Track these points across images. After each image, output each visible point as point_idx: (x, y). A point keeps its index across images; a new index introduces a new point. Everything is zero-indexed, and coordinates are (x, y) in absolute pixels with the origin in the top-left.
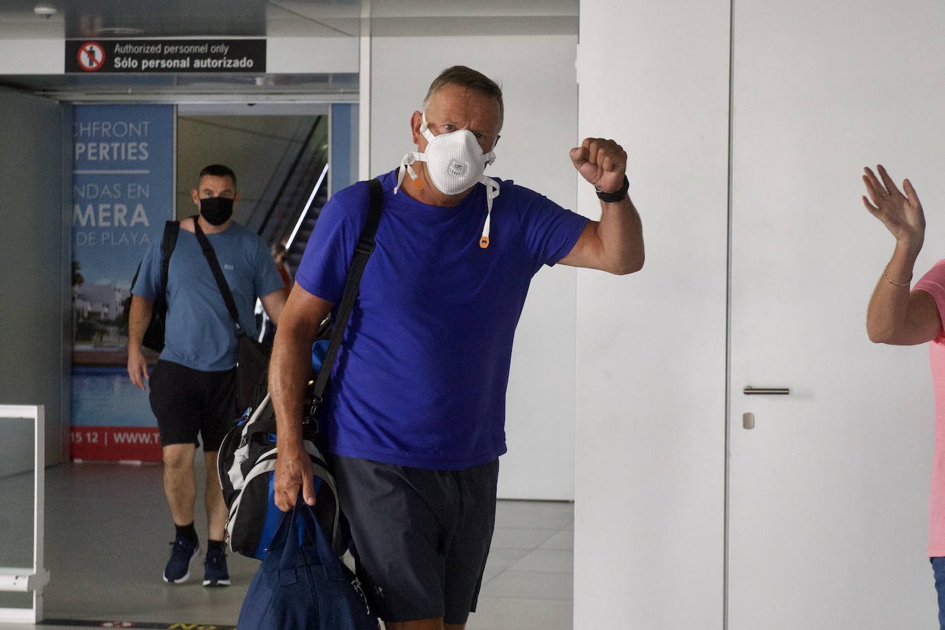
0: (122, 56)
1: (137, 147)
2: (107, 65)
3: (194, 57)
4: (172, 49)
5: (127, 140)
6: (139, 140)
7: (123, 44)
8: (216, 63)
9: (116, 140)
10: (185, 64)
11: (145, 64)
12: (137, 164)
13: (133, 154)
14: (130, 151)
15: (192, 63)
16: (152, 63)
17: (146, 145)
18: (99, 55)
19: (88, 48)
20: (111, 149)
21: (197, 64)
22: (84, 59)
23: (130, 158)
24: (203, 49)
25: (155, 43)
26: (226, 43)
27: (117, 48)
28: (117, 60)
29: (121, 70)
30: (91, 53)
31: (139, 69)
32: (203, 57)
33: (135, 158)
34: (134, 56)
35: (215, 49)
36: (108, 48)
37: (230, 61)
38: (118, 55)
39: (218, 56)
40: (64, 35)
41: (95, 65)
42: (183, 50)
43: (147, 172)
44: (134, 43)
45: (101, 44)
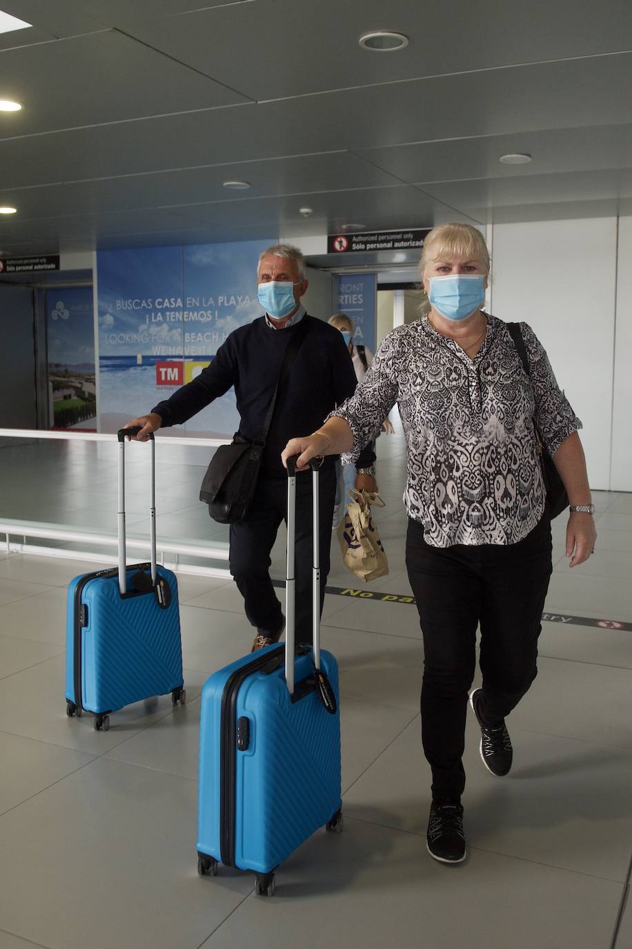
0: (357, 243)
1: (357, 297)
2: (349, 248)
3: (395, 241)
4: (383, 238)
5: (352, 293)
6: (356, 292)
7: (357, 236)
8: (406, 244)
9: (347, 294)
10: (390, 245)
11: (369, 246)
12: (357, 306)
13: (355, 301)
14: (354, 299)
15: (393, 244)
16: (372, 246)
17: (361, 295)
18: (345, 243)
19: (339, 240)
20: (345, 298)
21: (396, 245)
22: (337, 245)
23: (354, 303)
24: (399, 237)
25: (374, 235)
26: (412, 232)
27: (354, 239)
28: (354, 245)
29: (356, 250)
30: (341, 242)
31: (365, 249)
32: (399, 241)
33: (356, 303)
34: (362, 243)
35: (406, 236)
36: (349, 239)
37: (414, 242)
38: (355, 242)
39: (407, 240)
40: (326, 231)
41: (342, 249)
42: (389, 238)
43: (362, 309)
44: (363, 235)
45: (346, 237)
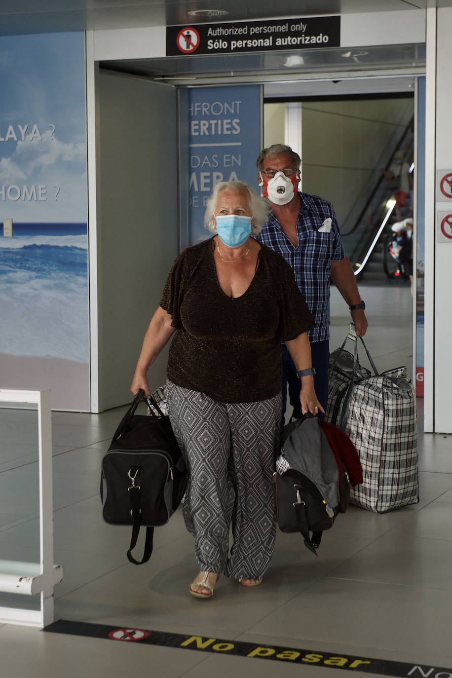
0: (215, 39)
1: (231, 123)
2: (202, 48)
3: (276, 35)
4: (257, 30)
5: (222, 117)
6: (231, 117)
7: (215, 27)
8: (296, 41)
9: (214, 118)
10: (268, 42)
11: (234, 44)
12: (231, 138)
13: (228, 129)
14: (225, 126)
15: (274, 41)
16: (240, 44)
17: (238, 121)
18: (194, 39)
19: (185, 33)
20: (210, 125)
21: (279, 42)
22: (182, 43)
23: (225, 132)
24: (283, 28)
25: (242, 25)
26: (304, 21)
27: (210, 32)
28: (210, 42)
29: (214, 51)
30: (188, 37)
31: (228, 50)
32: (283, 35)
33: (229, 133)
34: (224, 38)
35: (295, 28)
36: (202, 32)
37: (308, 38)
38: (211, 37)
39: (297, 34)
40: (164, 20)
41: (191, 48)
42: (266, 30)
43: (240, 144)
44: (225, 26)
45: (197, 29)
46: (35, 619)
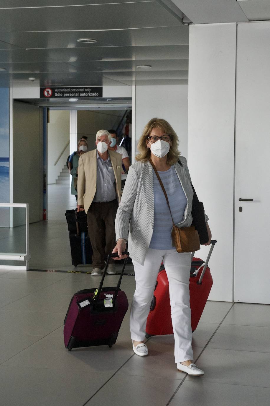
0: (58, 93)
2: (53, 95)
3: (80, 92)
4: (73, 90)
7: (58, 88)
8: (87, 95)
10: (77, 95)
11: (65, 95)
15: (79, 95)
16: (67, 95)
18: (50, 92)
19: (47, 90)
21: (81, 95)
22: (46, 93)
24: (83, 90)
25: (68, 88)
26: (90, 88)
27: (56, 90)
28: (56, 94)
29: (57, 97)
30: (48, 92)
31: (63, 97)
32: (83, 92)
34: (61, 92)
35: (86, 90)
36: (53, 90)
37: (91, 94)
38: (56, 92)
39: (87, 92)
40: (39, 85)
41: (49, 95)
42: (76, 90)
44: (61, 88)
45: (51, 89)
46: (24, 268)
